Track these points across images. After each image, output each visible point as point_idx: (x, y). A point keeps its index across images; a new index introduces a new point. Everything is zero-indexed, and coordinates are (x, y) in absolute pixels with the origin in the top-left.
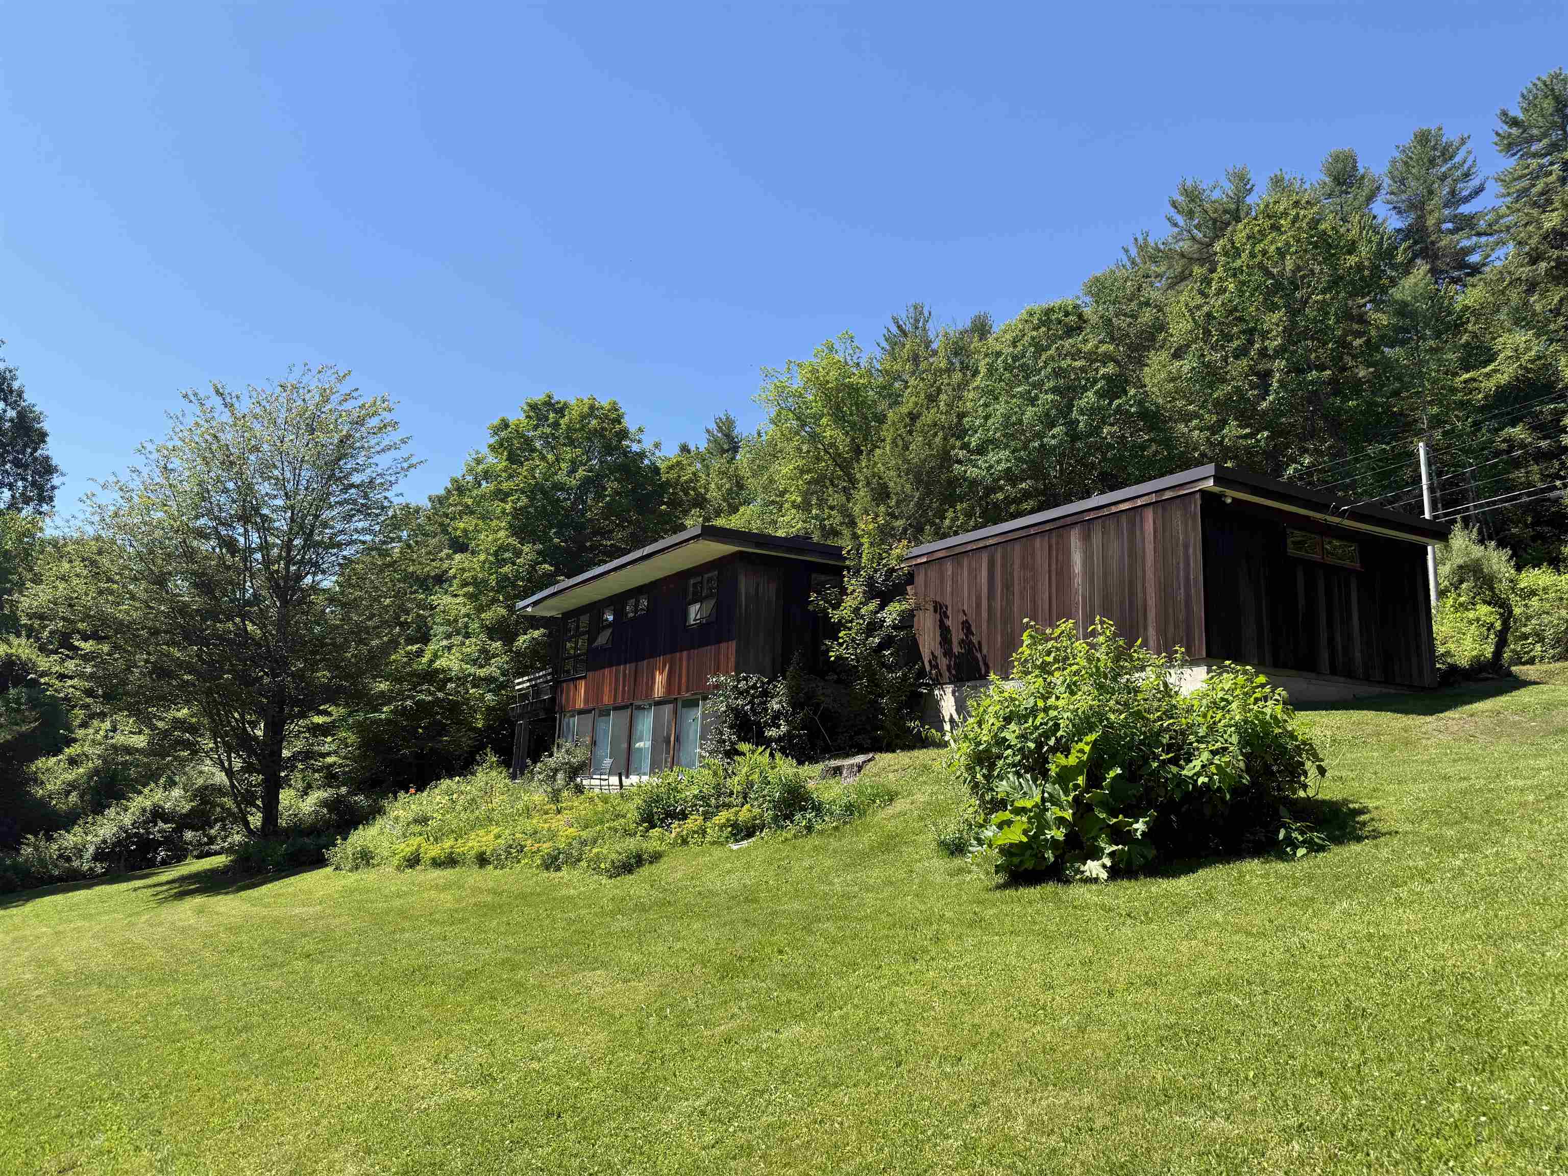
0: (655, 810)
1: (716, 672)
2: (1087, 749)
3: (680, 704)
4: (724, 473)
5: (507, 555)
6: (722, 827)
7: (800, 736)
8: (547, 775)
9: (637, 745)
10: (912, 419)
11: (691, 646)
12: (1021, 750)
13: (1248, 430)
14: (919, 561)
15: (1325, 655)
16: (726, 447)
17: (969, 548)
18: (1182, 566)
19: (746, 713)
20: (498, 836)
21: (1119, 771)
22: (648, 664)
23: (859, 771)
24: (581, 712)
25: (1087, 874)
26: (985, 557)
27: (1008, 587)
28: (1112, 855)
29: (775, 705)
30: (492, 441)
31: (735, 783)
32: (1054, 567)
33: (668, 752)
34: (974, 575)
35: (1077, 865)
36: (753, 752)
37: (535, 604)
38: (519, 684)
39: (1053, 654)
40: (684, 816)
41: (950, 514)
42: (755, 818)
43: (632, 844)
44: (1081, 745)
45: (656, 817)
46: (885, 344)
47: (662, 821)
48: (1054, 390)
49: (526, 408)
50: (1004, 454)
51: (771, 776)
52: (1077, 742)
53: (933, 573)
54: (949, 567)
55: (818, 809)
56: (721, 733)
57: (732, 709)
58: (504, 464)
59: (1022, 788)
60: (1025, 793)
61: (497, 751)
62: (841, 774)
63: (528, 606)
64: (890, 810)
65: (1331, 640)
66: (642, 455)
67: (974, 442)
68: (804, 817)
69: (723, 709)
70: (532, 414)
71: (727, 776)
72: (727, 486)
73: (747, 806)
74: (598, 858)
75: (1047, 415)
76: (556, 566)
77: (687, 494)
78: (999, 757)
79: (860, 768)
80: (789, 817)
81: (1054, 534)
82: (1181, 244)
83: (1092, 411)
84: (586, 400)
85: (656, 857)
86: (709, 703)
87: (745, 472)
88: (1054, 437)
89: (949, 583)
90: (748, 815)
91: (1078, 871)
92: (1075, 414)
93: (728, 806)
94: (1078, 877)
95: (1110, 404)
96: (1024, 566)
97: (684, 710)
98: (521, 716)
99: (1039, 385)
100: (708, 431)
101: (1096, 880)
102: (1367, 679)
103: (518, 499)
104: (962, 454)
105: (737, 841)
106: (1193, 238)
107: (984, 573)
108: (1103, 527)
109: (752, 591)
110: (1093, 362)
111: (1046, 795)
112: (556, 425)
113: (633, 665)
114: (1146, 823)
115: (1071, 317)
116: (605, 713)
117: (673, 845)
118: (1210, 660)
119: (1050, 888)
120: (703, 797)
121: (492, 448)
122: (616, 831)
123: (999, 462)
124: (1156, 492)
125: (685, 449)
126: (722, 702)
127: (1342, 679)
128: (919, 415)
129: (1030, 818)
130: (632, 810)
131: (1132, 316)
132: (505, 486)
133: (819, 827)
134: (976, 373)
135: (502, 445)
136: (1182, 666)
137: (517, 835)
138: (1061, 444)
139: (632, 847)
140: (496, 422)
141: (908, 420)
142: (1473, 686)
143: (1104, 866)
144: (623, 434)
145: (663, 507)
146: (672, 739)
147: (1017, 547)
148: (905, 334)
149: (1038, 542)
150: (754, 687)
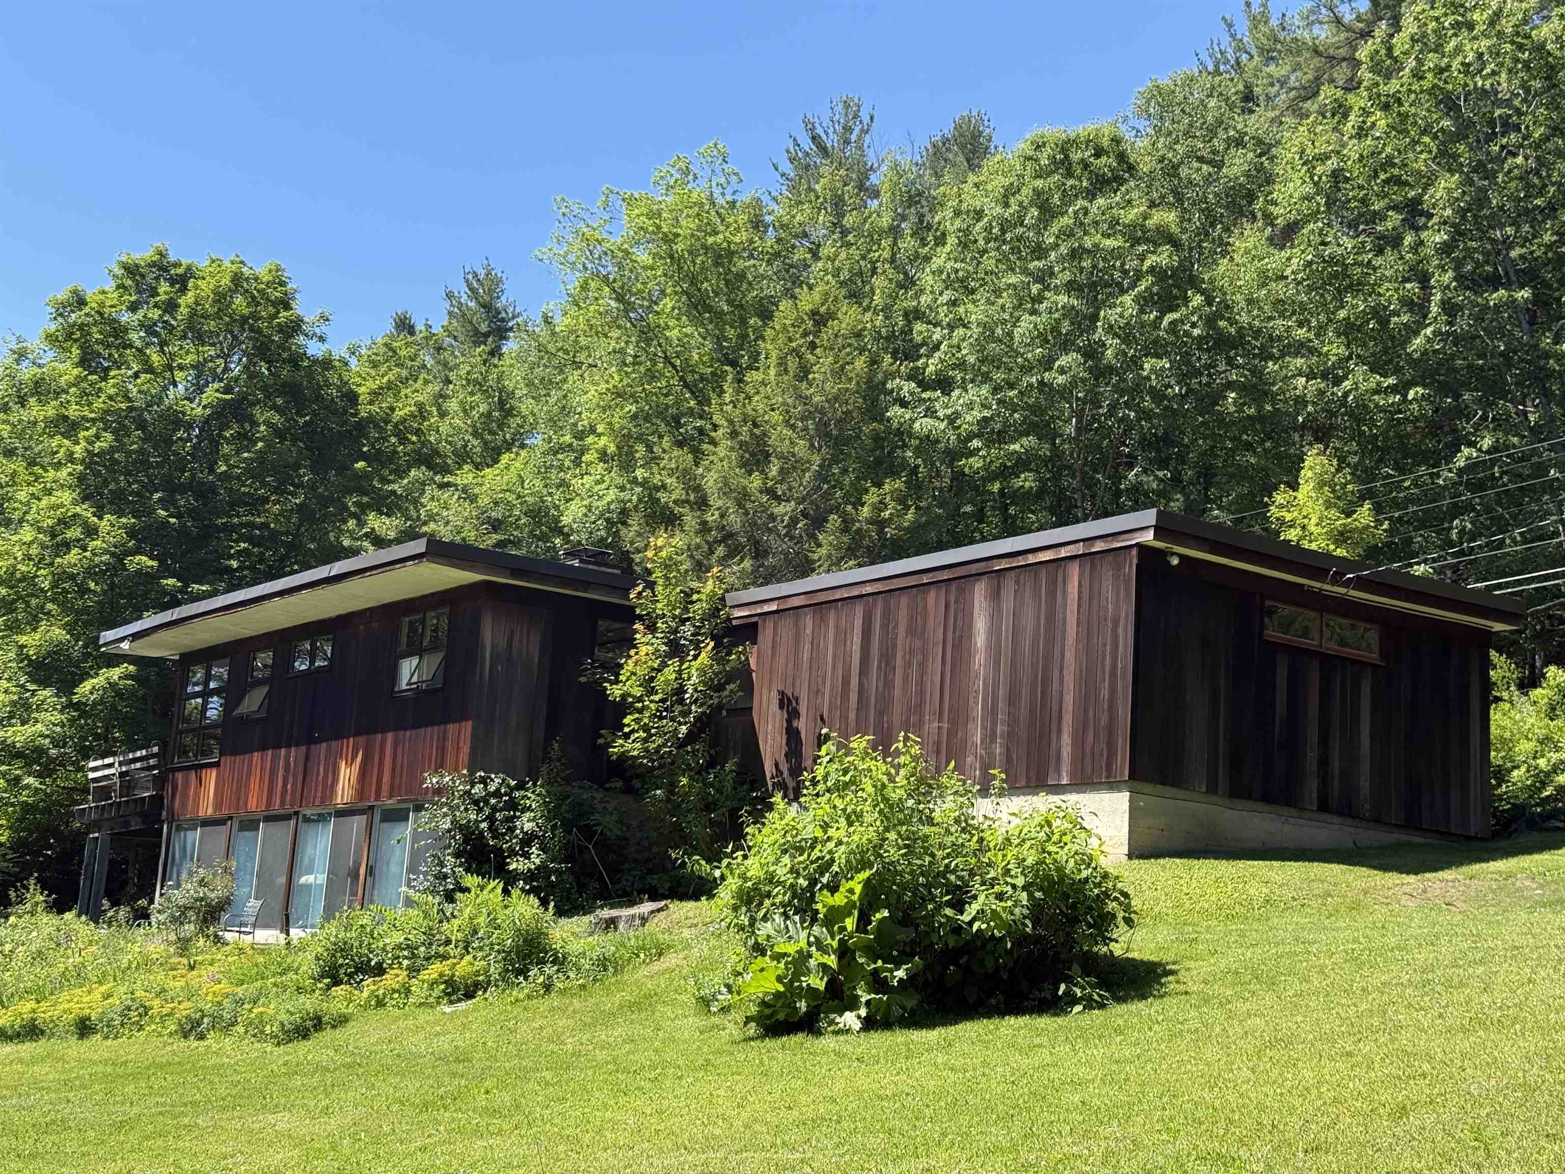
0: (341, 961)
1: (439, 767)
2: (858, 889)
3: (377, 817)
4: (476, 382)
5: (70, 534)
6: (432, 984)
7: (558, 872)
8: (172, 916)
9: (303, 880)
10: (817, 323)
11: (399, 726)
12: (792, 886)
13: (1391, 381)
14: (767, 608)
15: (1312, 786)
16: (484, 328)
17: (838, 595)
18: (1108, 648)
19: (482, 833)
20: (107, 996)
21: (886, 913)
22: (328, 751)
23: (643, 925)
24: (206, 823)
25: (841, 1025)
26: (859, 611)
27: (887, 658)
28: (868, 1003)
29: (526, 823)
30: (53, 327)
31: (453, 929)
32: (950, 635)
33: (354, 893)
34: (842, 637)
35: (832, 1016)
36: (482, 888)
37: (135, 636)
38: (95, 769)
39: (850, 774)
40: (379, 971)
41: (871, 497)
42: (477, 973)
43: (309, 1003)
44: (851, 884)
45: (342, 971)
46: (787, 167)
47: (350, 976)
48: (1071, 287)
49: (120, 272)
50: (979, 393)
51: (502, 916)
52: (847, 880)
53: (786, 628)
54: (808, 621)
55: (560, 961)
56: (442, 864)
57: (461, 828)
58: (76, 372)
59: (788, 931)
60: (790, 937)
61: (45, 885)
62: (616, 928)
63: (122, 639)
64: (657, 966)
65: (1324, 762)
66: (326, 364)
67: (932, 366)
68: (542, 972)
69: (447, 826)
70: (129, 282)
71: (445, 918)
72: (483, 408)
73: (469, 958)
74: (261, 1020)
75: (1055, 329)
76: (160, 559)
77: (403, 440)
78: (768, 895)
79: (644, 920)
80: (523, 972)
81: (954, 585)
82: (1316, 29)
83: (1126, 334)
84: (227, 264)
85: (342, 1021)
86: (425, 816)
87: (515, 380)
88: (1062, 371)
89: (807, 646)
90: (469, 969)
91: (832, 1022)
92: (1099, 334)
93: (444, 957)
94: (832, 1028)
95: (1160, 318)
96: (911, 631)
97: (385, 825)
98: (95, 825)
99: (1044, 276)
100: (449, 296)
101: (848, 1031)
102: (1377, 820)
103: (97, 437)
104: (908, 388)
105: (451, 1002)
106: (1338, 21)
107: (857, 639)
108: (1017, 582)
109: (502, 643)
110: (1136, 241)
111: (812, 939)
112: (171, 306)
113: (304, 748)
114: (906, 970)
115: (1104, 159)
116: (250, 825)
117: (365, 1007)
118: (1135, 784)
119: (799, 1037)
120: (408, 946)
121: (51, 339)
122: (285, 988)
123: (970, 406)
124: (1084, 540)
125: (404, 325)
126: (445, 815)
127: (1336, 819)
128: (831, 316)
129: (786, 963)
130: (307, 963)
131: (1209, 162)
132: (73, 411)
133: (560, 985)
134: (941, 240)
135: (69, 336)
136: (1000, 795)
137: (137, 994)
138: (1074, 383)
139: (308, 1006)
140: (63, 295)
141: (810, 324)
142: (1535, 836)
143: (859, 1017)
144: (295, 327)
145: (360, 465)
146: (362, 871)
147: (904, 600)
148: (824, 150)
149: (932, 596)
150: (497, 794)
